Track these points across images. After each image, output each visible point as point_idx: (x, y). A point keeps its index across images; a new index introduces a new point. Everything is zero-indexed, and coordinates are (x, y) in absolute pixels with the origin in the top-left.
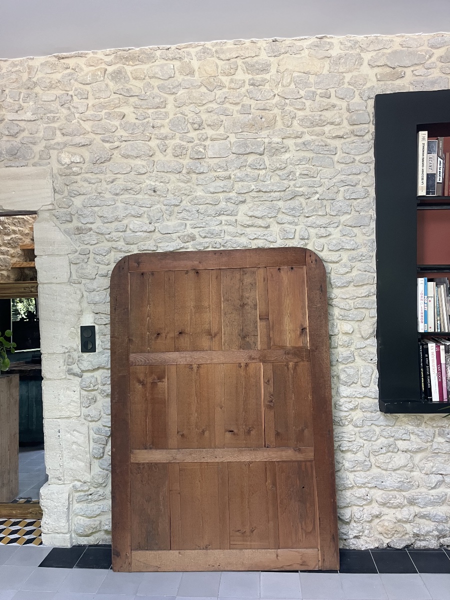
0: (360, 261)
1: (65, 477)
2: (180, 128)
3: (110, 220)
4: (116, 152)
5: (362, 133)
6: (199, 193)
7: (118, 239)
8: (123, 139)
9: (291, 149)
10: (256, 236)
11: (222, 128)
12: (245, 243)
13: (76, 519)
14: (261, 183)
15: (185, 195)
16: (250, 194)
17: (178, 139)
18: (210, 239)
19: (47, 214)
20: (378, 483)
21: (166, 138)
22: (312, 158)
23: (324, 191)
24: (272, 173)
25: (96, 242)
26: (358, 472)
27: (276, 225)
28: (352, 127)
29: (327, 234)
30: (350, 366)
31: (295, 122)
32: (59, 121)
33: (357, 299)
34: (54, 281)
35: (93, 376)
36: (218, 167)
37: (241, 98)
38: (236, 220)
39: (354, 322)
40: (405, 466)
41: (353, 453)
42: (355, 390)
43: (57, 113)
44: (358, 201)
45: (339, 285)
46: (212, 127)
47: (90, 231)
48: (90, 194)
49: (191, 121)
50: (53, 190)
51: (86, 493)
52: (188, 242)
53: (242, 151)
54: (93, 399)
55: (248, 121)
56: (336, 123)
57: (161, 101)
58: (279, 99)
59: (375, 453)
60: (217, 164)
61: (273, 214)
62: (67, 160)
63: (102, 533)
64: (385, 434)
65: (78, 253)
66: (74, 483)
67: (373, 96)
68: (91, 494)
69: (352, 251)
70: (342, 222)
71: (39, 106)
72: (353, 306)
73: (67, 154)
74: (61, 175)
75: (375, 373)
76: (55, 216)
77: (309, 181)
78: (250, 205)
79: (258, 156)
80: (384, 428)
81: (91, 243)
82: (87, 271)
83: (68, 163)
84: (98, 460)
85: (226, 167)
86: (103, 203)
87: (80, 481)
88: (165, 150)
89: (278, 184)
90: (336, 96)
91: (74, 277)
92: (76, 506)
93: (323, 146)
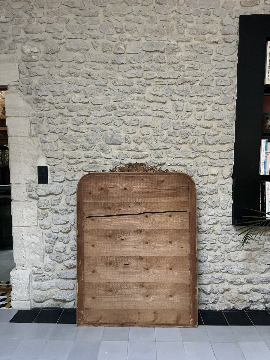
0: (225, 127)
1: (27, 265)
2: (108, 31)
3: (58, 94)
4: (62, 46)
5: (231, 41)
6: (120, 77)
7: (63, 108)
8: (68, 37)
9: (182, 50)
10: (157, 108)
11: (136, 32)
12: (150, 113)
13: (34, 291)
14: (162, 72)
15: (110, 78)
16: (154, 79)
17: (106, 39)
18: (126, 109)
19: (14, 88)
20: (229, 269)
21: (98, 37)
22: (197, 57)
23: (203, 80)
24: (170, 66)
25: (49, 109)
26: (217, 263)
27: (171, 101)
28: (224, 36)
29: (204, 109)
30: (215, 196)
31: (186, 31)
32: (23, 23)
33: (222, 152)
34: (19, 135)
35: (46, 199)
36: (133, 60)
37: (150, 12)
38: (144, 97)
39: (219, 167)
40: (246, 259)
41: (214, 251)
42: (217, 211)
43: (21, 18)
44: (225, 87)
45: (210, 143)
46: (130, 32)
47: (44, 101)
48: (44, 75)
49: (115, 26)
50: (18, 71)
51: (41, 275)
52: (111, 111)
53: (150, 49)
54: (45, 214)
55: (155, 29)
56: (214, 33)
57: (95, 11)
58: (175, 14)
59: (228, 251)
60: (132, 58)
61: (169, 94)
62: (27, 50)
63: (52, 300)
64: (234, 239)
65: (36, 116)
66: (33, 269)
67: (238, 16)
68: (44, 276)
69: (221, 121)
70: (214, 100)
71: (10, 12)
72: (218, 157)
73: (28, 46)
74: (24, 61)
75: (230, 200)
76: (20, 90)
77: (194, 72)
78: (154, 87)
79: (161, 53)
80: (234, 235)
81: (45, 110)
82: (43, 128)
83: (29, 53)
84: (49, 254)
85: (139, 60)
86: (53, 82)
87: (36, 267)
88: (97, 47)
89: (173, 74)
90: (214, 15)
91: (33, 132)
92: (34, 283)
93: (204, 48)
